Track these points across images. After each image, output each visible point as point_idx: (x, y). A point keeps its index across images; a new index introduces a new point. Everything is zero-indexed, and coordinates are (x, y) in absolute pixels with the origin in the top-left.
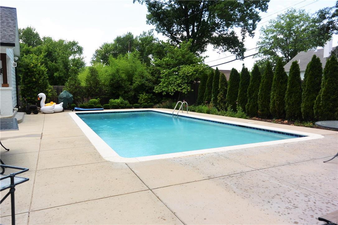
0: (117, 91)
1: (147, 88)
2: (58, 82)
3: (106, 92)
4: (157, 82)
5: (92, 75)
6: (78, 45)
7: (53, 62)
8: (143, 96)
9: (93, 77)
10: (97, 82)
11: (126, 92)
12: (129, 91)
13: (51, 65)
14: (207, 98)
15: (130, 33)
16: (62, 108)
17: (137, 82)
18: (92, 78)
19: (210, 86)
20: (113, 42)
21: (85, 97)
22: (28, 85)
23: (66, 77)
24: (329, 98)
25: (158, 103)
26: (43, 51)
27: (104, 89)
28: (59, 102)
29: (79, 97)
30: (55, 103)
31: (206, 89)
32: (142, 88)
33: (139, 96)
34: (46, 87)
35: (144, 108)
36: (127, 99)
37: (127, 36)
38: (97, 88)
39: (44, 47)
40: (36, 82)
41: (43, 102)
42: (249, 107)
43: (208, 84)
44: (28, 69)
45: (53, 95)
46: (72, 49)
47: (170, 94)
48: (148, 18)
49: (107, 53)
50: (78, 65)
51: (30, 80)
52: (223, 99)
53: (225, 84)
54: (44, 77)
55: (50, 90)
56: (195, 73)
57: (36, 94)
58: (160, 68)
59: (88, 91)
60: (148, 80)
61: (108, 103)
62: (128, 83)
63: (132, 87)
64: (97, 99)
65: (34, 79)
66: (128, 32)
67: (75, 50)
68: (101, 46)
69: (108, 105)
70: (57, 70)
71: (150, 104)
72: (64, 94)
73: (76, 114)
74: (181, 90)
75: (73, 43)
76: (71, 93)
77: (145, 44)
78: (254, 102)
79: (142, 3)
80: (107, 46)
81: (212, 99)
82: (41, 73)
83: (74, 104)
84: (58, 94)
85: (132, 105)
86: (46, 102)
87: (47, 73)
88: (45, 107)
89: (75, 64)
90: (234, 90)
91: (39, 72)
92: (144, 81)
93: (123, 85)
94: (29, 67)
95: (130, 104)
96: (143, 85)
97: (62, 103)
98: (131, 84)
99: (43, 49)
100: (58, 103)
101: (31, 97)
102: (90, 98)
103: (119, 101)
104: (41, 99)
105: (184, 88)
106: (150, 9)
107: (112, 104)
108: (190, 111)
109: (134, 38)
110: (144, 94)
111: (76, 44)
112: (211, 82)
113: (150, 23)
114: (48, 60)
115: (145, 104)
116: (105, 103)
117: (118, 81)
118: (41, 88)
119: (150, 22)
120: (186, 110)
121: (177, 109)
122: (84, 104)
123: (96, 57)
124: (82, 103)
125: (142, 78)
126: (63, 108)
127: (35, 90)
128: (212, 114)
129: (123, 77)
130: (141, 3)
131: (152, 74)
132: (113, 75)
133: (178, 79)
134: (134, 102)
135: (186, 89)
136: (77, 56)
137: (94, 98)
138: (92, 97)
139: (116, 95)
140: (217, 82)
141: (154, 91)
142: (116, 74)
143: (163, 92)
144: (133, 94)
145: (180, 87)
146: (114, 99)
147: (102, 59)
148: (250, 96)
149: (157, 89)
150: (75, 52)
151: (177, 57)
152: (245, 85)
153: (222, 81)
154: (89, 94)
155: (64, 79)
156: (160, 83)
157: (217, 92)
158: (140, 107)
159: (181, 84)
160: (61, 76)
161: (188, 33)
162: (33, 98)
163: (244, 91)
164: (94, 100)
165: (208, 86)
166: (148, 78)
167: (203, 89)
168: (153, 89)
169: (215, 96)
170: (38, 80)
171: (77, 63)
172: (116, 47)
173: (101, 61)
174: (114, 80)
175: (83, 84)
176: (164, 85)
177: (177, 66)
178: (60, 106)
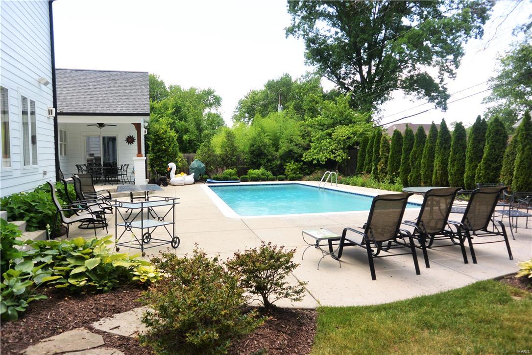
0: (259, 159)
1: (296, 155)
2: (188, 147)
3: (246, 160)
4: (307, 148)
5: (228, 140)
6: (215, 94)
7: (182, 121)
8: (291, 166)
9: (230, 143)
10: (234, 149)
11: (269, 161)
12: (274, 160)
13: (179, 124)
14: (367, 167)
15: (286, 74)
16: (193, 180)
17: (284, 147)
18: (228, 144)
19: (370, 152)
20: (263, 88)
21: (219, 167)
22: (158, 154)
23: (198, 140)
24: (490, 166)
25: (309, 174)
26: (170, 106)
27: (243, 156)
28: (190, 173)
29: (213, 167)
30: (185, 174)
31: (366, 156)
32: (290, 155)
33: (286, 166)
34: (175, 155)
35: (290, 180)
36: (271, 169)
37: (282, 79)
38: (234, 156)
39: (170, 101)
40: (166, 150)
41: (172, 173)
42: (411, 179)
43: (368, 149)
44: (158, 135)
45: (183, 165)
46: (207, 100)
47: (321, 162)
48: (306, 57)
49: (255, 105)
50: (214, 125)
51: (159, 148)
52: (384, 168)
53: (387, 150)
54: (175, 145)
55: (180, 159)
56: (352, 135)
57: (165, 164)
58: (312, 129)
59: (223, 159)
60: (297, 145)
61: (246, 174)
62: (272, 150)
63: (278, 154)
64: (233, 169)
65: (164, 147)
66: (285, 74)
67: (211, 102)
68: (246, 94)
69: (246, 176)
70: (187, 131)
71: (299, 175)
72: (196, 163)
73: (209, 186)
74: (335, 157)
75: (208, 92)
76: (203, 162)
77: (304, 93)
78: (417, 172)
79: (298, 37)
80: (255, 93)
81: (373, 169)
82: (171, 140)
83: (206, 176)
84: (189, 164)
85: (275, 177)
86: (176, 174)
87: (177, 140)
88: (174, 178)
89: (210, 123)
90: (395, 157)
91: (169, 139)
92: (292, 146)
93: (266, 152)
94: (158, 133)
95: (273, 175)
96: (291, 151)
97: (193, 174)
98: (277, 150)
99: (170, 104)
100: (188, 174)
101: (160, 168)
102: (225, 168)
103: (259, 172)
104: (171, 169)
105: (339, 155)
106: (308, 46)
107: (251, 176)
108: (344, 184)
109: (293, 80)
110: (292, 163)
111: (213, 92)
112: (372, 147)
113: (310, 64)
114: (175, 118)
115: (291, 175)
116: (242, 174)
117: (259, 148)
118: (170, 157)
119: (310, 62)
120: (335, 183)
121: (324, 181)
122: (218, 176)
123: (239, 110)
124: (216, 175)
125: (290, 142)
126: (195, 180)
127: (165, 160)
128: (367, 187)
129: (265, 141)
130: (296, 37)
131: (303, 137)
132: (254, 140)
133: (332, 144)
134: (278, 173)
135: (341, 156)
136: (213, 110)
137: (230, 168)
138: (227, 167)
139: (257, 165)
140: (378, 146)
141: (303, 159)
142: (258, 139)
143: (313, 160)
144: (278, 163)
145: (334, 153)
146: (254, 169)
147: (248, 113)
148: (413, 164)
149: (307, 157)
150: (211, 105)
151: (333, 115)
152: (408, 150)
153: (383, 146)
154: (224, 164)
155: (195, 143)
156: (310, 149)
157: (378, 160)
158: (286, 179)
159: (336, 150)
160: (191, 139)
161: (362, 76)
162: (163, 169)
163: (407, 159)
164: (230, 170)
165: (368, 152)
166: (298, 142)
167: (363, 156)
168: (301, 156)
169: (376, 165)
170: (168, 147)
171: (213, 121)
172: (267, 95)
173: (247, 115)
174: (255, 146)
175: (218, 151)
176: (315, 151)
177: (331, 127)
178: (190, 178)
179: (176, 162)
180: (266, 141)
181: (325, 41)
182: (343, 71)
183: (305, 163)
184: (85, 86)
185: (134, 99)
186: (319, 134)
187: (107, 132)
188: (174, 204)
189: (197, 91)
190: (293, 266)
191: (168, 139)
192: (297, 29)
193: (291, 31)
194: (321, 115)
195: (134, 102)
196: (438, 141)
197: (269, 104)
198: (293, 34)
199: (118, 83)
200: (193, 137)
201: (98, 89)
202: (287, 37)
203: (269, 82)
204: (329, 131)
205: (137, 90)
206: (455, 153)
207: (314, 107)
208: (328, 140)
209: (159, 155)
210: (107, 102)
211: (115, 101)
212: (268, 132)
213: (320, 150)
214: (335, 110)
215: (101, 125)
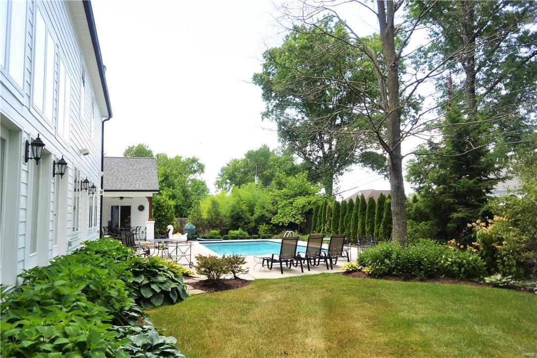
0: (238, 222)
1: (267, 219)
3: (227, 223)
4: (275, 213)
5: (213, 207)
6: (199, 161)
7: (170, 188)
8: (263, 228)
9: (214, 209)
10: (218, 214)
11: (246, 223)
12: (249, 223)
15: (265, 145)
16: (186, 239)
17: (258, 213)
19: (320, 217)
20: (244, 157)
21: (206, 229)
23: (184, 205)
24: (386, 226)
25: (277, 234)
27: (225, 220)
29: (201, 229)
30: (181, 234)
31: (318, 220)
32: (262, 219)
33: (260, 227)
34: (172, 220)
35: (262, 239)
36: (247, 230)
38: (218, 220)
40: (165, 216)
41: (170, 233)
43: (319, 214)
44: (159, 204)
45: (178, 227)
46: (192, 167)
47: (285, 224)
49: (236, 172)
50: (199, 191)
51: (160, 214)
52: (329, 229)
53: (330, 215)
54: (172, 211)
55: (175, 223)
56: (308, 204)
58: (279, 199)
59: (209, 223)
60: (268, 211)
61: (227, 234)
62: (248, 215)
63: (253, 218)
64: (217, 230)
65: (163, 213)
66: (263, 145)
67: (195, 169)
68: (228, 162)
69: (228, 236)
71: (269, 235)
72: (188, 225)
73: (199, 243)
74: (295, 220)
75: (192, 160)
76: (194, 224)
80: (236, 161)
81: (322, 229)
82: (169, 208)
83: (196, 236)
84: (183, 226)
88: (172, 237)
89: (195, 189)
90: (336, 220)
92: (264, 212)
93: (243, 216)
94: (159, 202)
95: (249, 235)
96: (263, 216)
97: (187, 234)
98: (252, 215)
100: (183, 234)
102: (211, 229)
103: (238, 232)
104: (170, 230)
106: (280, 128)
107: (231, 235)
109: (271, 150)
110: (264, 225)
111: (197, 160)
112: (321, 213)
115: (263, 235)
116: (224, 234)
117: (238, 213)
118: (168, 221)
123: (222, 176)
124: (204, 235)
125: (262, 208)
126: (188, 238)
127: (164, 223)
130: (270, 120)
131: (273, 204)
132: (234, 207)
133: (293, 210)
134: (253, 233)
135: (299, 219)
136: (197, 177)
137: (215, 229)
138: (213, 228)
139: (236, 227)
140: (325, 212)
141: (271, 222)
142: (237, 206)
143: (279, 222)
144: (253, 226)
145: (294, 218)
146: (234, 230)
147: (230, 180)
148: (346, 225)
149: (275, 220)
150: (195, 172)
151: (294, 188)
152: (344, 215)
153: (328, 212)
154: (210, 226)
155: (182, 208)
156: (277, 214)
157: (325, 222)
158: (259, 238)
159: (295, 215)
160: (178, 204)
161: (324, 153)
162: (162, 230)
163: (342, 221)
164: (215, 231)
165: (319, 216)
166: (269, 209)
167: (316, 220)
168: (271, 220)
169: (324, 226)
170: (166, 213)
171: (198, 188)
172: (247, 164)
173: (228, 181)
174: (235, 212)
175: (205, 216)
176: (281, 216)
177: (293, 197)
178: (184, 237)
179: (173, 225)
180: (244, 207)
181: (294, 123)
182: (308, 148)
183: (274, 225)
184: (111, 170)
185: (147, 179)
186: (285, 202)
187: (125, 203)
188: (191, 245)
189: (182, 159)
190: (245, 263)
191: (166, 207)
192: (271, 114)
193: (266, 115)
194: (286, 188)
195: (147, 181)
196: (359, 209)
197: (249, 172)
198: (268, 118)
199: (135, 167)
200: (180, 203)
201: (120, 172)
202: (262, 120)
203: (249, 152)
204: (291, 200)
205: (149, 172)
206: (369, 218)
207: (280, 181)
208: (290, 208)
209: (160, 219)
210: (129, 182)
211: (134, 181)
212: (244, 200)
213: (285, 215)
214: (295, 184)
215: (122, 198)
